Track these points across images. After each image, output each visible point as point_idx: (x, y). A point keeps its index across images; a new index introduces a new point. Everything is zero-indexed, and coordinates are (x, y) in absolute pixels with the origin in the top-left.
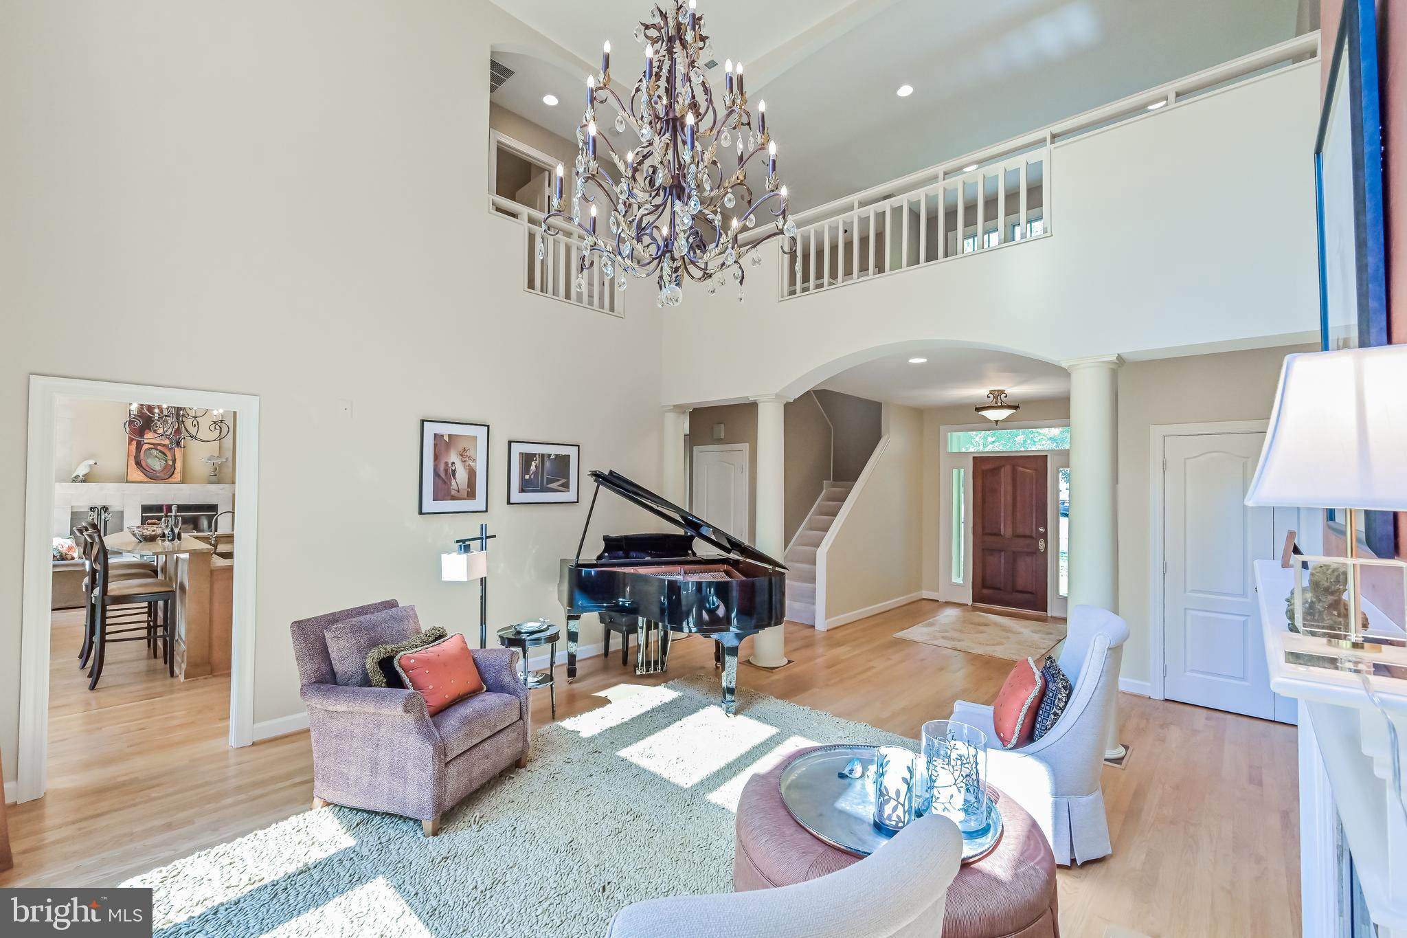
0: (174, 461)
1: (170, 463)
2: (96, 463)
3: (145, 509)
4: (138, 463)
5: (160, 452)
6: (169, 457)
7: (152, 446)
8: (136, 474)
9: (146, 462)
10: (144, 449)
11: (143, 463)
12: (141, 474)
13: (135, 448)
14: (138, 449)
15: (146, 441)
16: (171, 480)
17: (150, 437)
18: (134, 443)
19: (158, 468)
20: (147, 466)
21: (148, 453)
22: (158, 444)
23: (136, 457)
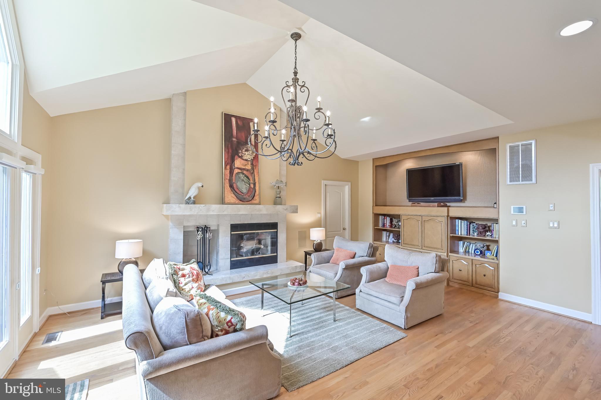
0: (255, 184)
1: (252, 186)
2: (203, 186)
3: (234, 227)
4: (231, 186)
5: (246, 176)
6: (252, 181)
7: (239, 171)
8: (230, 197)
9: (237, 185)
10: (235, 173)
11: (235, 186)
12: (233, 196)
13: (229, 172)
14: (231, 172)
15: (236, 166)
16: (253, 201)
17: (238, 163)
18: (228, 167)
19: (244, 191)
20: (237, 189)
21: (238, 177)
22: (244, 169)
23: (230, 180)
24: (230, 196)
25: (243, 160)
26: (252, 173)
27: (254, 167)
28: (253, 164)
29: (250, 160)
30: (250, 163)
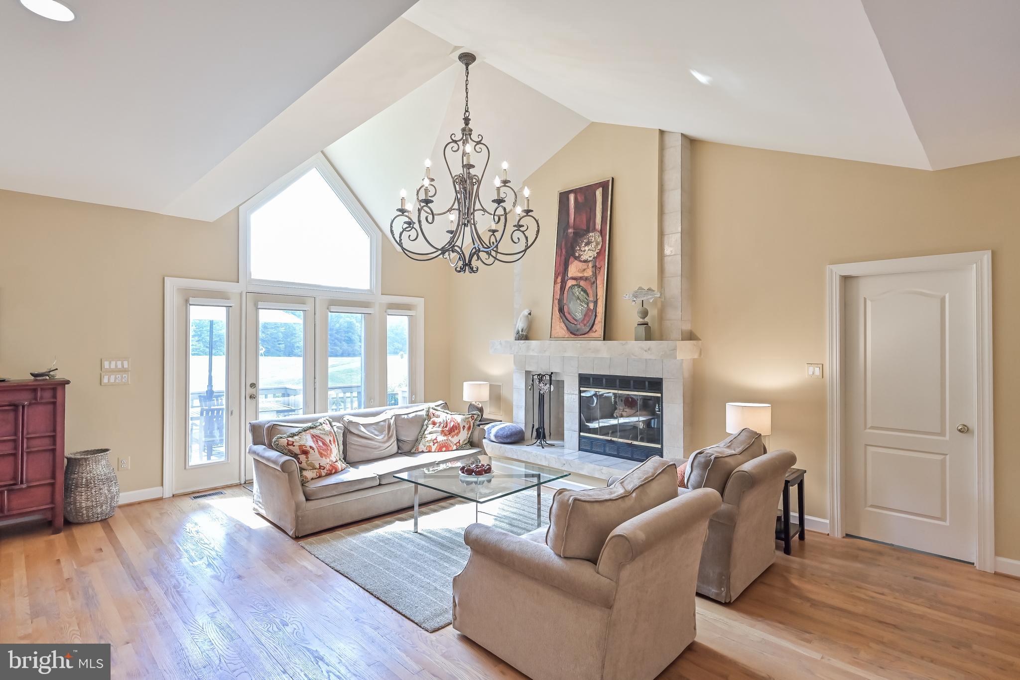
0: (596, 303)
1: (591, 306)
2: (530, 314)
3: (583, 379)
4: (561, 310)
5: (583, 290)
6: (591, 298)
7: (574, 282)
9: (569, 308)
10: (567, 287)
11: (566, 310)
12: (563, 325)
13: (559, 287)
14: (562, 288)
15: (570, 275)
16: (592, 334)
17: (574, 269)
18: (559, 280)
19: (579, 316)
20: (569, 313)
21: (571, 293)
22: (581, 278)
23: (560, 301)
24: (558, 327)
25: (581, 261)
26: (594, 282)
27: (597, 272)
28: (596, 266)
29: (591, 259)
30: (590, 265)
